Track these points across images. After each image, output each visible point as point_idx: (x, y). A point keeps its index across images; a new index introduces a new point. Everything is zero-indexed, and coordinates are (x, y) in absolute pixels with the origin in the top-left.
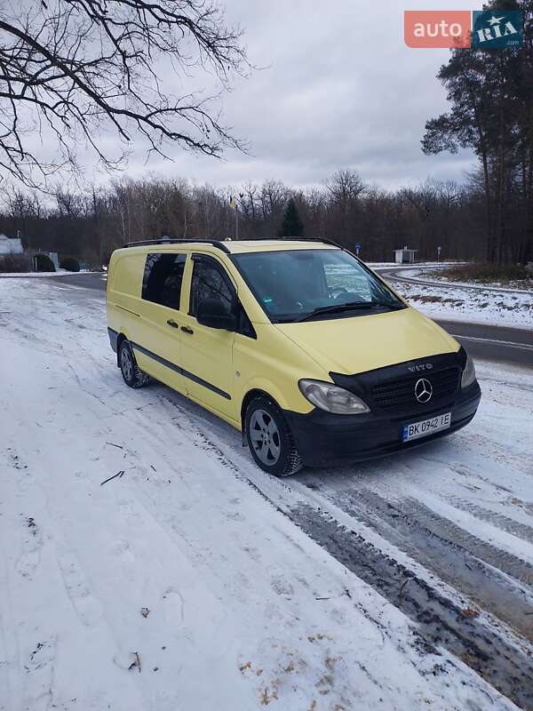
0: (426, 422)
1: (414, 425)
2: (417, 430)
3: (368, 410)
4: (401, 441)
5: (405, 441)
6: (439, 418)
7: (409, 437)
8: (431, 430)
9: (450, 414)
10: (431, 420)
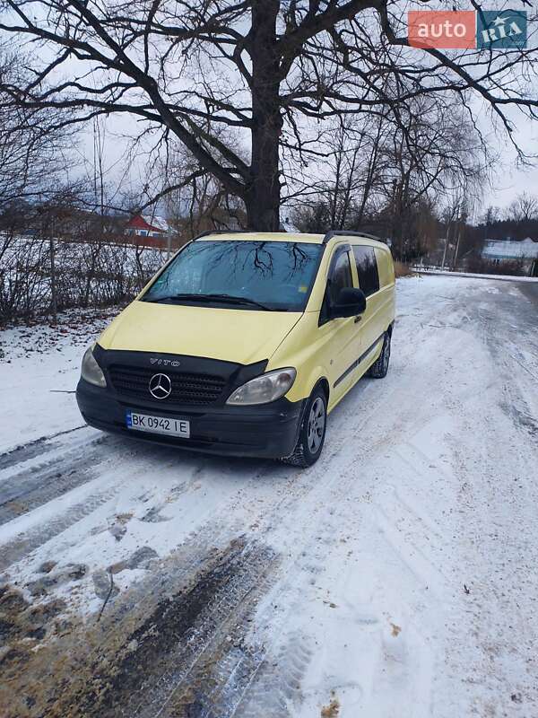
0: (153, 418)
1: (138, 415)
2: (144, 422)
3: (104, 384)
4: (125, 425)
5: (129, 427)
6: (172, 422)
7: (134, 427)
8: (160, 430)
9: (188, 423)
10: (159, 419)
